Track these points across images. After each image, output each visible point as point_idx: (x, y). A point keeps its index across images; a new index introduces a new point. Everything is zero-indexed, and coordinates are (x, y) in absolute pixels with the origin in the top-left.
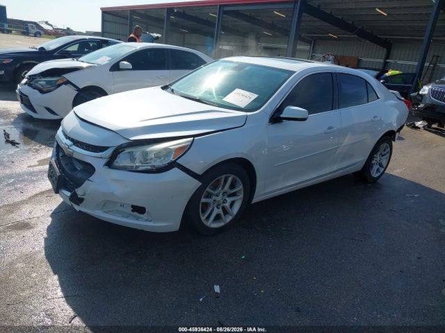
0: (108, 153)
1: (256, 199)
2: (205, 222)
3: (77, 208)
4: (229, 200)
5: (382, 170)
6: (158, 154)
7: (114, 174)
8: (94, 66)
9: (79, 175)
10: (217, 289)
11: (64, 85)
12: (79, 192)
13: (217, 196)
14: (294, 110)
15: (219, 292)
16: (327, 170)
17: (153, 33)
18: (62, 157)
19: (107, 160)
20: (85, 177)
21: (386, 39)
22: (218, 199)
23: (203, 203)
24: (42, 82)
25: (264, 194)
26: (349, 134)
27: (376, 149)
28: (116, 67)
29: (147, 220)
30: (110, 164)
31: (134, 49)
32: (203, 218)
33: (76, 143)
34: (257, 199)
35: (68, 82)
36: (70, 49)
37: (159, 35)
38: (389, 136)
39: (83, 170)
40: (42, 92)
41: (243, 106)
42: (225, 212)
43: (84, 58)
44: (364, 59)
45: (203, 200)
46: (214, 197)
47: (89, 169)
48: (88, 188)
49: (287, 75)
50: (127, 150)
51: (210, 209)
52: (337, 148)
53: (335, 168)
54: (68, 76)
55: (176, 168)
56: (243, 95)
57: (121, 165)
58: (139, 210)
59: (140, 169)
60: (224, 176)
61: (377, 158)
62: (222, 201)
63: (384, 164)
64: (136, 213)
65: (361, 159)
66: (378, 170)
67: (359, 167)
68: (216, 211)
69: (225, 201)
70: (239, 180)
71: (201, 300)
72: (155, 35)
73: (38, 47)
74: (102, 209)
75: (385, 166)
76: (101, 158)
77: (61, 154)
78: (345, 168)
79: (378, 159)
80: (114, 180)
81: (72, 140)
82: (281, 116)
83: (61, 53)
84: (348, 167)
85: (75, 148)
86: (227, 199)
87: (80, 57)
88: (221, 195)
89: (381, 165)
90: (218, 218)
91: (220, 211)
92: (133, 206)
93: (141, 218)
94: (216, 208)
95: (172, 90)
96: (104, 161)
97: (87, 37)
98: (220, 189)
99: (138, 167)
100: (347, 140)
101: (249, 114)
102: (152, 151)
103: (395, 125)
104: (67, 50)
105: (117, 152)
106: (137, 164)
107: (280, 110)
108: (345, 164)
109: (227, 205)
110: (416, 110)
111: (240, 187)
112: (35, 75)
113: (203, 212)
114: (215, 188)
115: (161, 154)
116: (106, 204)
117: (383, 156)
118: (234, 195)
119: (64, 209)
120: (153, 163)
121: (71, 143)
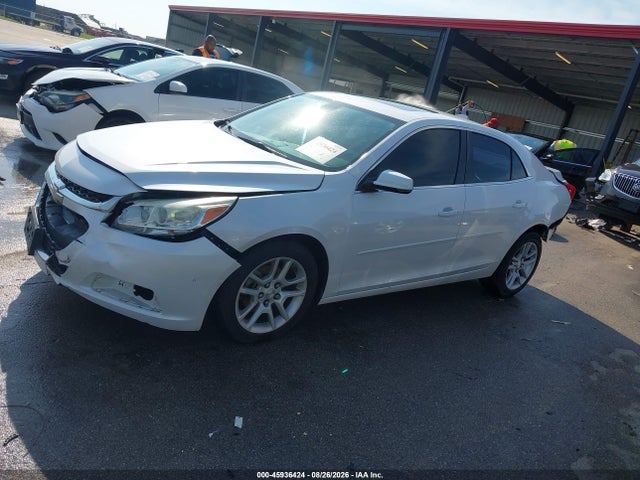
0: (109, 205)
1: (325, 299)
2: (243, 324)
3: (57, 280)
4: (284, 295)
5: (523, 280)
6: (181, 215)
7: (115, 235)
8: (133, 83)
9: (66, 232)
10: (239, 422)
11: (84, 104)
12: (62, 255)
13: (266, 287)
14: (395, 176)
15: (240, 427)
16: (438, 271)
17: (230, 47)
18: (49, 203)
19: (107, 214)
20: (73, 236)
21: (567, 97)
22: (266, 291)
23: (241, 295)
24: (54, 96)
25: (339, 294)
26: (476, 221)
27: (515, 250)
28: (164, 88)
29: (153, 310)
30: (111, 221)
31: (194, 65)
32: (240, 317)
33: (69, 184)
34: (327, 298)
35: (90, 101)
36: (108, 56)
37: (240, 52)
38: (538, 233)
39: (74, 226)
40: (52, 110)
41: (322, 161)
42: (276, 312)
43: (122, 70)
44: (533, 123)
45: (243, 290)
46: (260, 289)
47: (81, 225)
48: (75, 252)
49: (393, 125)
50: (138, 204)
51: (253, 305)
52: (455, 240)
53: (450, 268)
54: (92, 93)
55: (204, 238)
56: (326, 147)
57: (126, 224)
58: (145, 293)
59: (154, 233)
60: (278, 260)
61: (518, 261)
62: (272, 295)
63: (527, 272)
64: (139, 298)
65: (492, 261)
66: (517, 280)
67: (488, 273)
68: (262, 309)
69: (277, 296)
70: (301, 267)
71: (211, 435)
72: (234, 51)
73: (62, 48)
74: (92, 286)
75: (528, 276)
76: (100, 210)
77: (48, 199)
78: (467, 270)
79: (519, 264)
80: (113, 245)
81: (65, 180)
82: (375, 183)
83: (94, 59)
84: (470, 269)
85: (67, 193)
86: (281, 293)
87: (117, 67)
88: (272, 286)
89: (522, 273)
90: (263, 319)
91: (268, 310)
92: (136, 287)
93: (146, 305)
94: (262, 305)
95: (230, 127)
96: (103, 216)
97: (138, 42)
98: (271, 277)
99: (151, 229)
100: (473, 231)
101: (327, 173)
102: (172, 209)
103: (549, 217)
104: (104, 56)
105: (123, 204)
106: (150, 226)
107: (374, 173)
108: (466, 265)
109: (280, 302)
110: (591, 203)
111: (302, 278)
112: (45, 85)
113: (242, 307)
114: (263, 275)
115: (185, 215)
116: (98, 278)
117: (525, 260)
118: (292, 288)
119: (43, 280)
120: (173, 227)
121: (63, 184)
